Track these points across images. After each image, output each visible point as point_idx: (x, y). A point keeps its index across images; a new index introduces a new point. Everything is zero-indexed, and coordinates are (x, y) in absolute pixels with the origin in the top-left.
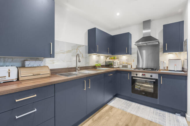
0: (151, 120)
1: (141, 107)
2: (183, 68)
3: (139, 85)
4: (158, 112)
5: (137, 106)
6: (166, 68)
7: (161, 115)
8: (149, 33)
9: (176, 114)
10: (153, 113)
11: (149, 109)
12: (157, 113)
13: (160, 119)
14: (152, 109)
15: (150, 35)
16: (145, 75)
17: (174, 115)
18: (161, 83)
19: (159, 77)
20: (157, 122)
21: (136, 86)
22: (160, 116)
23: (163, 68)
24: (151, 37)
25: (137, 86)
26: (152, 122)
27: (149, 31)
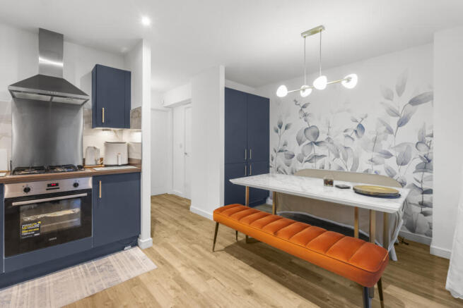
0: (91, 293)
1: (47, 282)
2: (129, 159)
3: (36, 221)
4: (95, 265)
5: (34, 288)
6: (99, 162)
7: (103, 267)
8: (60, 70)
9: (126, 248)
10: (87, 274)
11: (82, 270)
12: (94, 268)
13: (106, 278)
14: (79, 269)
15: (62, 75)
16: (57, 185)
17: (123, 253)
18: (100, 197)
19: (95, 183)
20: (105, 287)
21: (24, 227)
22: (102, 271)
23: (94, 163)
24: (63, 80)
25: (30, 226)
26: (95, 294)
27: (60, 64)
